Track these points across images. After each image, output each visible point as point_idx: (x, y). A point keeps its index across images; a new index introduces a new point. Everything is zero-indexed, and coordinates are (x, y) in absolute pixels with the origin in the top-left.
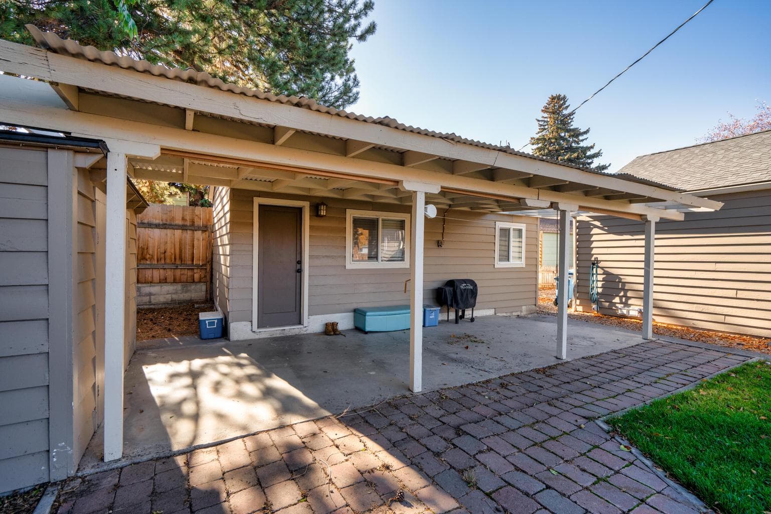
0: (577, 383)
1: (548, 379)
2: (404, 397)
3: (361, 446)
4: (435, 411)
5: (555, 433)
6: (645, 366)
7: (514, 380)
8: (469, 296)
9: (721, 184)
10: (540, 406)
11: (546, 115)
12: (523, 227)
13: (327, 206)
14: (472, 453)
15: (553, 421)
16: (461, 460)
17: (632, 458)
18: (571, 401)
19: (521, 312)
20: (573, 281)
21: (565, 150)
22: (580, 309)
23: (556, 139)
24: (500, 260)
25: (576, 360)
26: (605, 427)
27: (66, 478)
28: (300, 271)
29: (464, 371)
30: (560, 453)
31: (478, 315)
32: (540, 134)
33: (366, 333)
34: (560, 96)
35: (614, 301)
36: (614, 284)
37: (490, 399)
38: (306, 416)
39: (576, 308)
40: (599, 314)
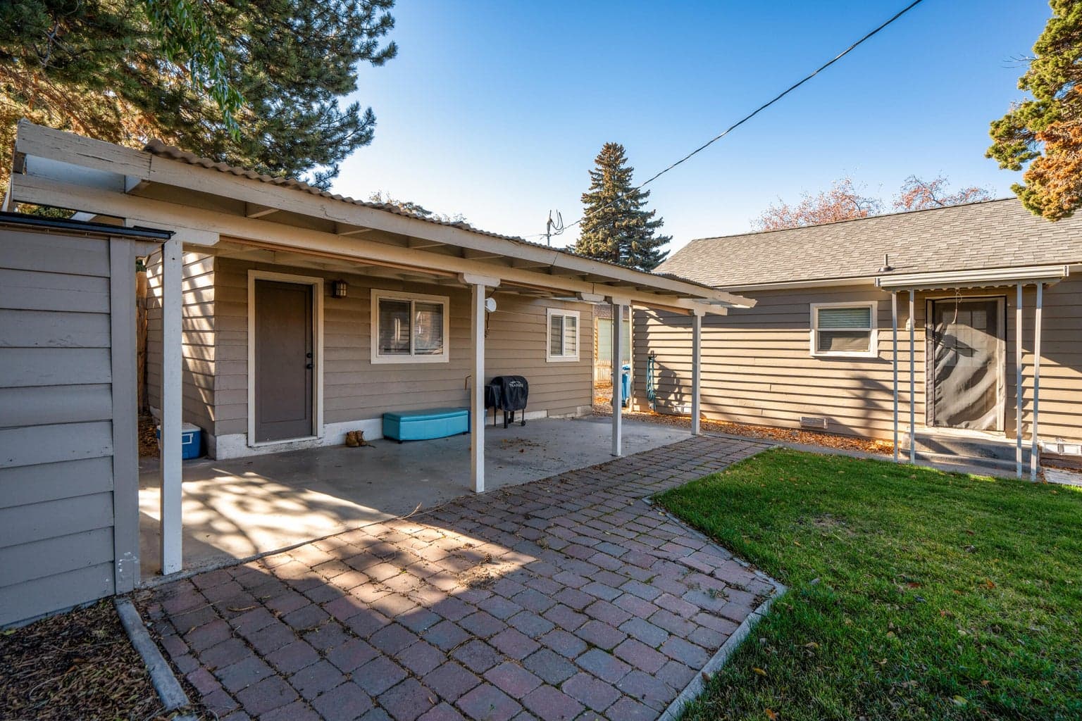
0: (631, 474)
1: (605, 474)
2: (468, 497)
3: (440, 535)
4: (500, 505)
5: (608, 511)
6: (689, 457)
7: (571, 476)
8: (519, 395)
9: (758, 280)
10: (597, 494)
11: (600, 167)
12: (577, 314)
13: (347, 284)
14: (543, 528)
15: (608, 503)
16: (532, 534)
17: (666, 519)
18: (623, 488)
19: (576, 413)
20: (630, 377)
21: (622, 213)
22: (637, 408)
23: (612, 200)
24: (553, 353)
25: (630, 456)
26: (649, 502)
27: (132, 589)
28: (310, 367)
29: (523, 472)
30: (614, 522)
31: (529, 419)
32: (595, 190)
33: (400, 442)
34: (616, 145)
35: (670, 398)
36: (670, 381)
37: (551, 492)
38: (371, 520)
39: (634, 408)
40: (656, 414)
